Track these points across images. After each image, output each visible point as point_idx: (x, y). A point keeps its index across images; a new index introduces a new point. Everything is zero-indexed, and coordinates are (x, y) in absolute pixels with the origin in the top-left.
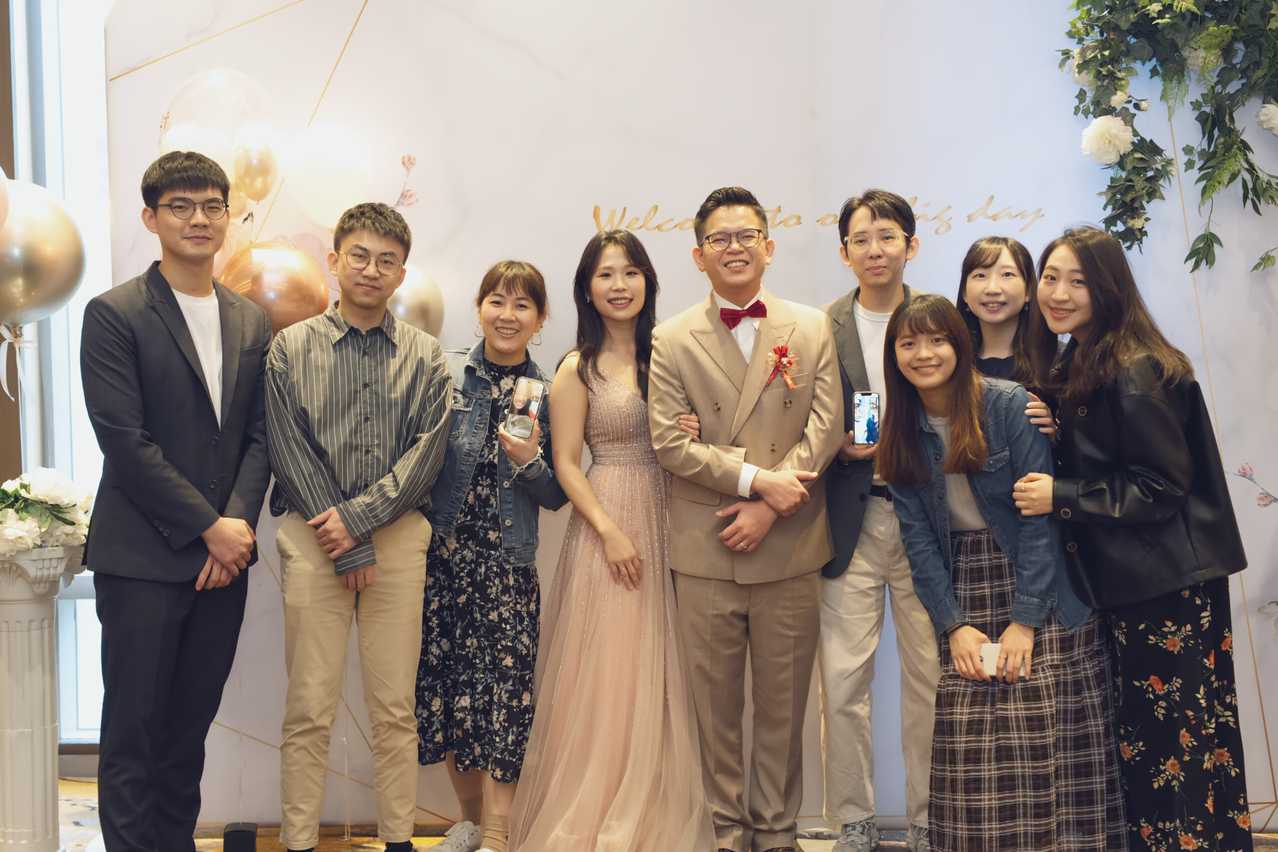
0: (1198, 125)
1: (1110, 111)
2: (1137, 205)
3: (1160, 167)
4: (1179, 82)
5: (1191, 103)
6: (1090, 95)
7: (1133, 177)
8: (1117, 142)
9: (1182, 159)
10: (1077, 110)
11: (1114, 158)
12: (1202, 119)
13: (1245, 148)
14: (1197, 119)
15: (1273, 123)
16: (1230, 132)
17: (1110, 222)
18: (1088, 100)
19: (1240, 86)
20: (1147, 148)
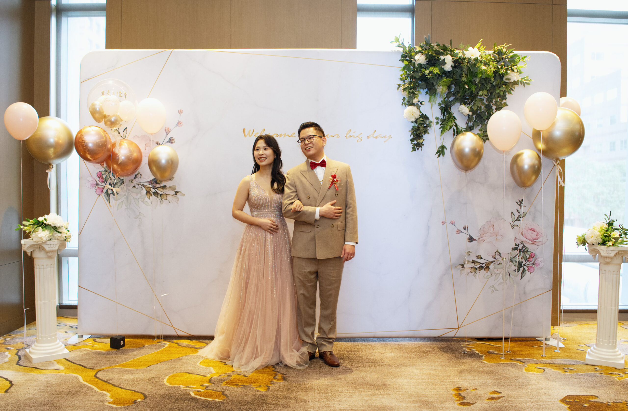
0: (440, 111)
1: (413, 104)
2: (421, 135)
3: (428, 124)
4: (434, 96)
5: (438, 103)
6: (406, 99)
7: (419, 126)
8: (415, 114)
9: (435, 121)
10: (403, 103)
11: (414, 120)
12: (441, 109)
13: (454, 118)
14: (440, 108)
15: (463, 111)
16: (450, 113)
17: (412, 140)
18: (406, 101)
19: (453, 99)
20: (424, 117)
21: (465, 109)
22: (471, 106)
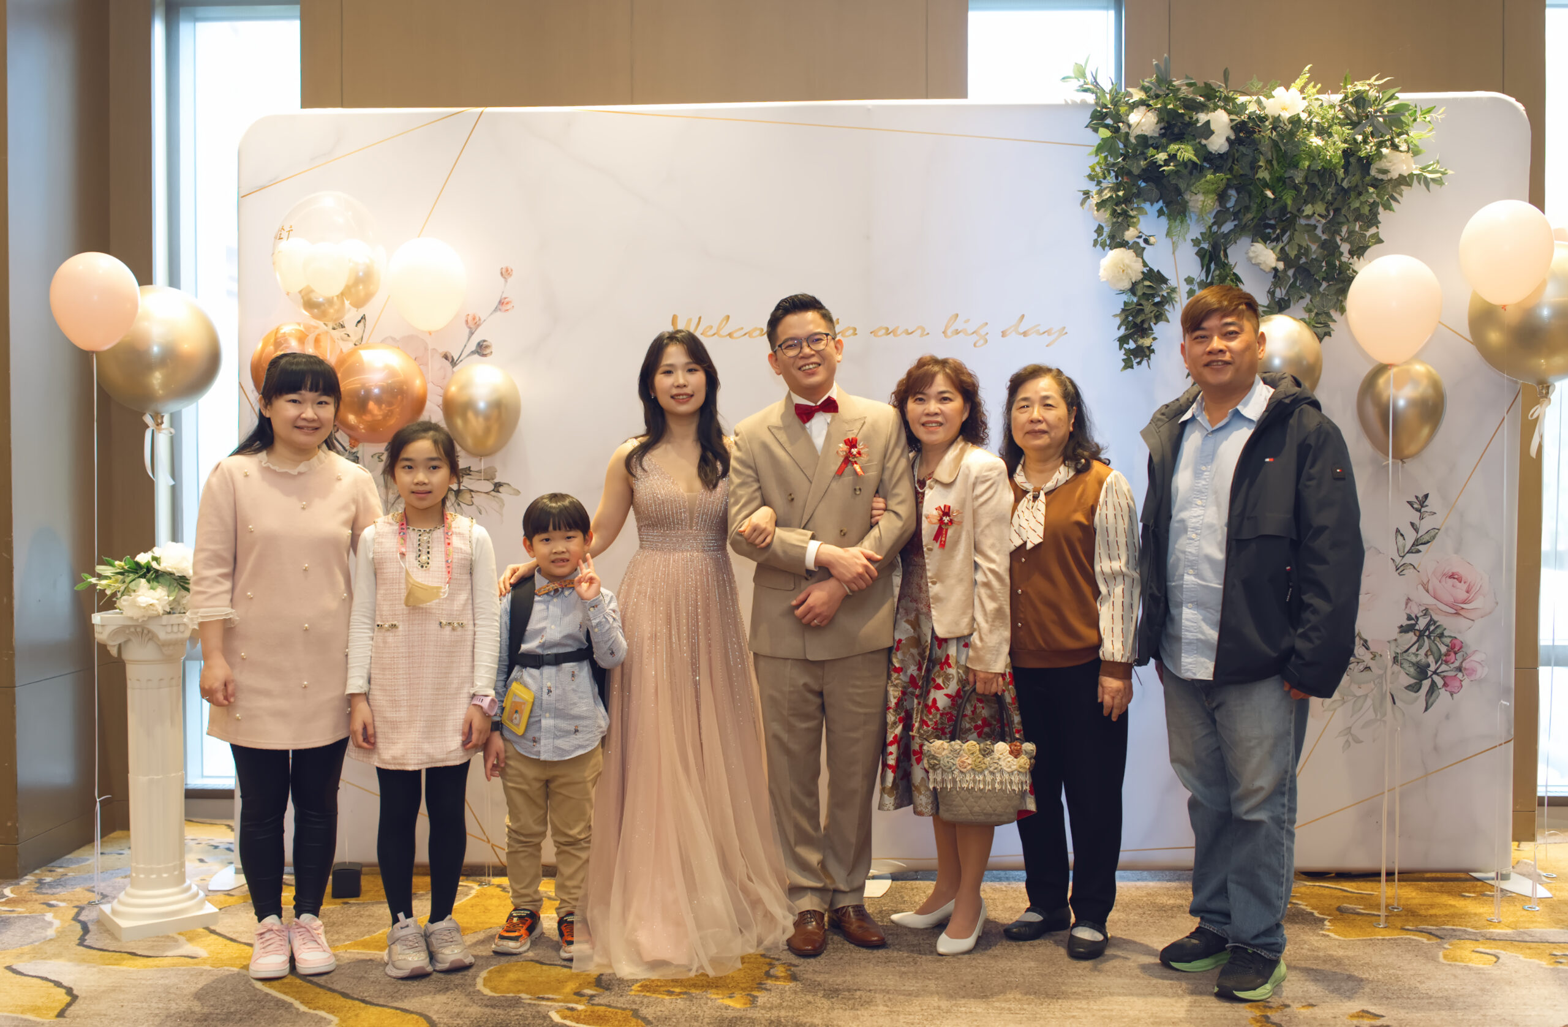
0: (1198, 259)
1: (1124, 244)
2: (1146, 326)
3: (1165, 294)
4: (1182, 222)
5: (1192, 240)
6: (1107, 230)
7: (1144, 302)
8: (1130, 271)
9: (1184, 287)
10: (1095, 243)
11: (1127, 285)
12: (1201, 254)
13: (1237, 279)
14: (1197, 254)
15: (1261, 259)
16: (1224, 266)
17: (1123, 340)
18: (1105, 234)
19: (1232, 227)
20: (1154, 278)
21: (1267, 256)
22: (1281, 245)
